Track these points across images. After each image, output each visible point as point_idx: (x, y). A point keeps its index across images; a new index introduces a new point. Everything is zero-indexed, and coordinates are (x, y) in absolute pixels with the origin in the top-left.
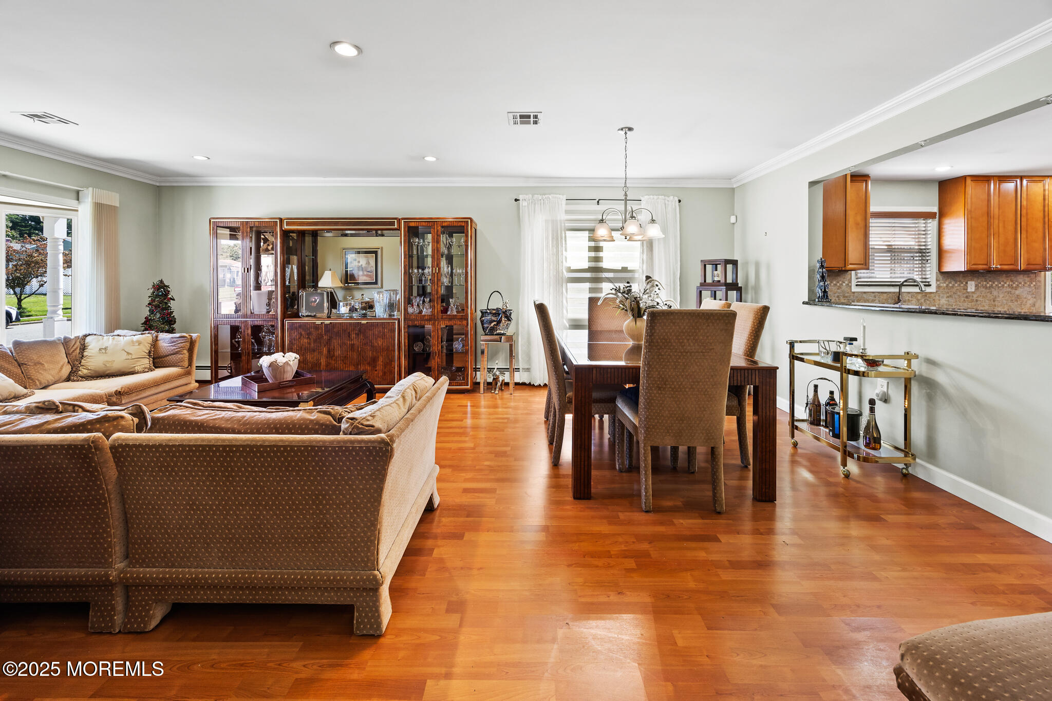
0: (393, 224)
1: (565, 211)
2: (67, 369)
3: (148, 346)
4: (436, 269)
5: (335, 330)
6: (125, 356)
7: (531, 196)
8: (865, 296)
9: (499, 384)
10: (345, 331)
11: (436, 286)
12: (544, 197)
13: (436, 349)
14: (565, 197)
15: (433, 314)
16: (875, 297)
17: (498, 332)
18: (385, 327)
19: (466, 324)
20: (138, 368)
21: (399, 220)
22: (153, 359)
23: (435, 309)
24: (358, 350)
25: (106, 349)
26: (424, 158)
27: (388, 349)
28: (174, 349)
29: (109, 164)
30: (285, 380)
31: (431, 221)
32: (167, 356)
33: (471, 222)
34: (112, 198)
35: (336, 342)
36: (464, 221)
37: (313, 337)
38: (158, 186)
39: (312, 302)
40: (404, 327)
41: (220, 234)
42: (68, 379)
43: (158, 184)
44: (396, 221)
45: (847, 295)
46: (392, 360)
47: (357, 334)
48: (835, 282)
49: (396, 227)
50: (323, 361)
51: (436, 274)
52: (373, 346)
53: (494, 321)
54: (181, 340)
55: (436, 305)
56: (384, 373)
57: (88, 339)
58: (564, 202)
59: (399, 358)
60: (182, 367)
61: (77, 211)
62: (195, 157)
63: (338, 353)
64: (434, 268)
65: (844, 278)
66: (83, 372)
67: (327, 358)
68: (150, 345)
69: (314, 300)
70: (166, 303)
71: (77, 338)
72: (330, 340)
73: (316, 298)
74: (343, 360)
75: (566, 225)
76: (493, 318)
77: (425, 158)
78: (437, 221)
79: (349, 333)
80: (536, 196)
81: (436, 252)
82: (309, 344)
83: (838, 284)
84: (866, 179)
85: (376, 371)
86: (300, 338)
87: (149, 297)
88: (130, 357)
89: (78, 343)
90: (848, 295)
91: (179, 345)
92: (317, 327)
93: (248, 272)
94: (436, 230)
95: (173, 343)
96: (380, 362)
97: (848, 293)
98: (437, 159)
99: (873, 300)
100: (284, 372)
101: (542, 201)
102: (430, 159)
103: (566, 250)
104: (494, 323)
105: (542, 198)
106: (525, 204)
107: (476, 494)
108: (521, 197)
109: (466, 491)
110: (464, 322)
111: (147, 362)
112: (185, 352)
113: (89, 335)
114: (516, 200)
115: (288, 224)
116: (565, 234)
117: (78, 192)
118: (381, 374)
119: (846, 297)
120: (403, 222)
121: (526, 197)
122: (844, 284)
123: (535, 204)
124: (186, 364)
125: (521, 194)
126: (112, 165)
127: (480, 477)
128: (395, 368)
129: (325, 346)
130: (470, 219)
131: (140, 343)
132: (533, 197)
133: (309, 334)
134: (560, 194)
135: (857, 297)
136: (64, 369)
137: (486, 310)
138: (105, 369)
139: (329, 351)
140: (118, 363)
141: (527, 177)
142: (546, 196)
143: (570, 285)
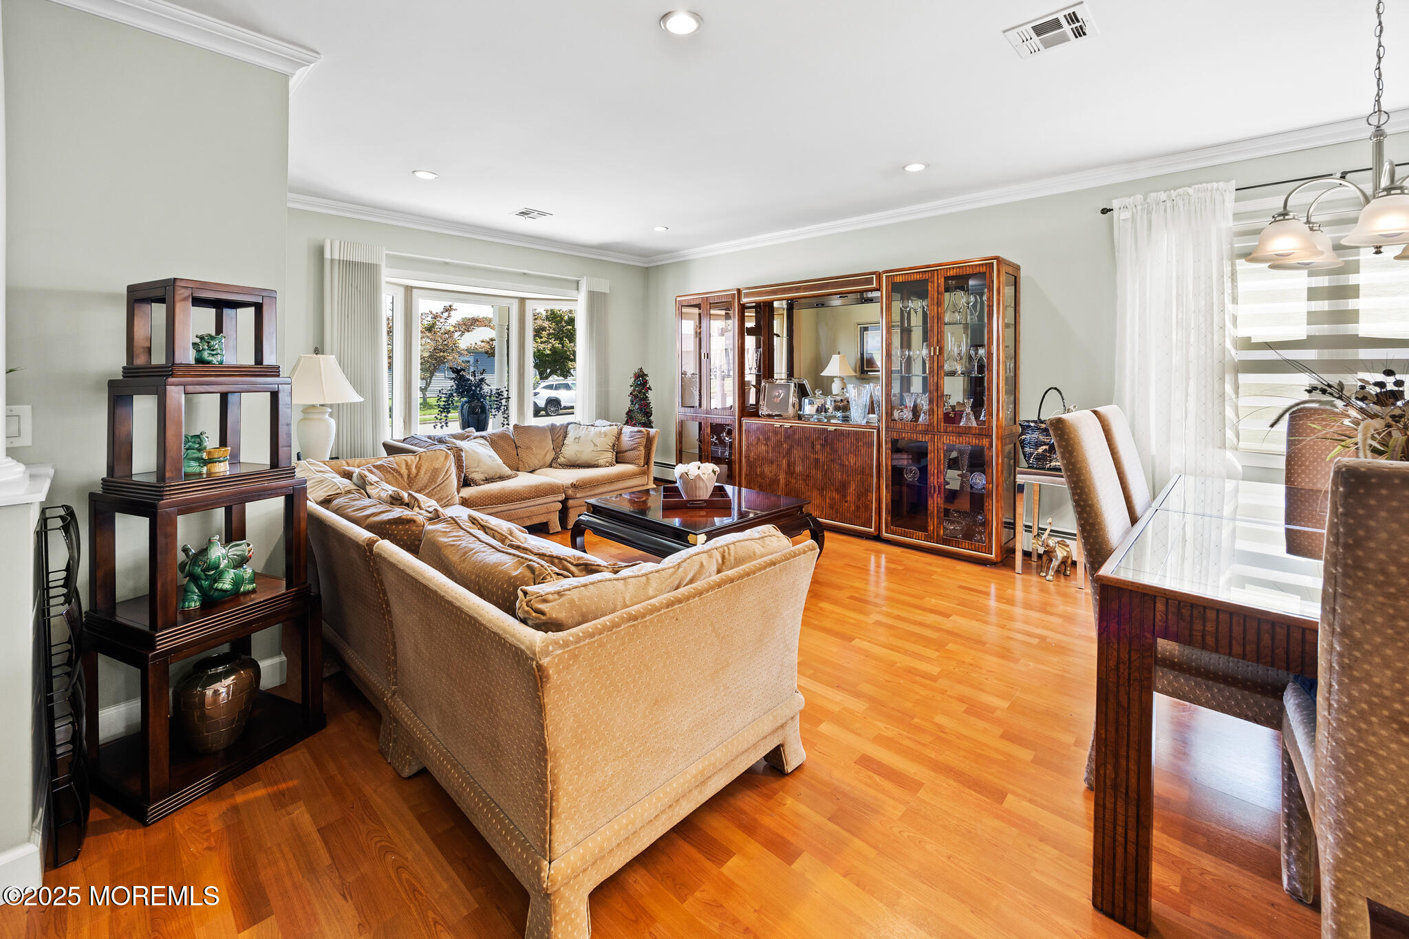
0: (870, 281)
1: (1234, 214)
2: (551, 455)
3: (613, 439)
4: (935, 349)
5: (797, 437)
6: (592, 447)
7: (1140, 197)
9: (1055, 564)
10: (807, 439)
11: (935, 377)
12: (1173, 193)
13: (936, 481)
14: (1233, 185)
15: (931, 424)
17: (1053, 464)
18: (860, 438)
19: (987, 445)
20: (601, 462)
21: (879, 275)
22: (617, 452)
23: (933, 415)
24: (823, 469)
25: (579, 438)
26: (904, 168)
27: (862, 472)
28: (633, 445)
29: (600, 251)
30: (697, 499)
31: (928, 271)
32: (626, 451)
33: (998, 264)
34: (603, 286)
35: (797, 453)
36: (986, 264)
37: (771, 444)
38: (647, 268)
39: (776, 396)
40: (886, 441)
41: (684, 313)
42: (550, 466)
43: (646, 266)
44: (874, 276)
46: (868, 491)
47: (822, 445)
49: (874, 286)
50: (782, 477)
51: (936, 358)
52: (843, 465)
53: (1045, 444)
54: (639, 435)
55: (935, 409)
56: (858, 508)
57: (570, 427)
58: (1230, 196)
59: (879, 488)
60: (638, 465)
61: (577, 300)
62: (655, 229)
63: (799, 469)
64: (932, 348)
66: (561, 460)
67: (787, 474)
68: (614, 438)
69: (777, 394)
70: (644, 394)
71: (562, 425)
72: (789, 451)
73: (780, 391)
74: (805, 480)
75: (1236, 246)
76: (1042, 438)
77: (907, 169)
78: (937, 270)
79: (813, 443)
80: (1153, 195)
81: (936, 320)
82: (767, 452)
85: (846, 502)
86: (757, 444)
87: (631, 386)
88: (595, 449)
89: (562, 431)
91: (636, 440)
92: (776, 431)
93: (708, 358)
94: (936, 285)
95: (632, 437)
96: (852, 489)
98: (927, 166)
100: (696, 488)
101: (1169, 204)
102: (915, 168)
103: (1235, 300)
104: (1044, 447)
105: (1169, 197)
106: (1126, 215)
107: (877, 778)
108: (1115, 204)
109: (866, 762)
110: (985, 442)
111: (610, 456)
112: (642, 448)
113: (572, 423)
114: (1104, 211)
115: (747, 295)
116: (1233, 265)
117: (578, 282)
118: (853, 508)
120: (884, 277)
121: (1127, 201)
123: (1149, 213)
124: (642, 462)
125: (1116, 198)
126: (605, 252)
127: (907, 742)
128: (872, 503)
129: (784, 457)
130: (997, 258)
131: (606, 435)
132: (1145, 199)
133: (767, 439)
134: (1217, 182)
136: (548, 454)
137: (1035, 422)
138: (576, 459)
139: (789, 465)
140: (586, 454)
141: (1131, 161)
142: (1180, 191)
143: (1244, 378)
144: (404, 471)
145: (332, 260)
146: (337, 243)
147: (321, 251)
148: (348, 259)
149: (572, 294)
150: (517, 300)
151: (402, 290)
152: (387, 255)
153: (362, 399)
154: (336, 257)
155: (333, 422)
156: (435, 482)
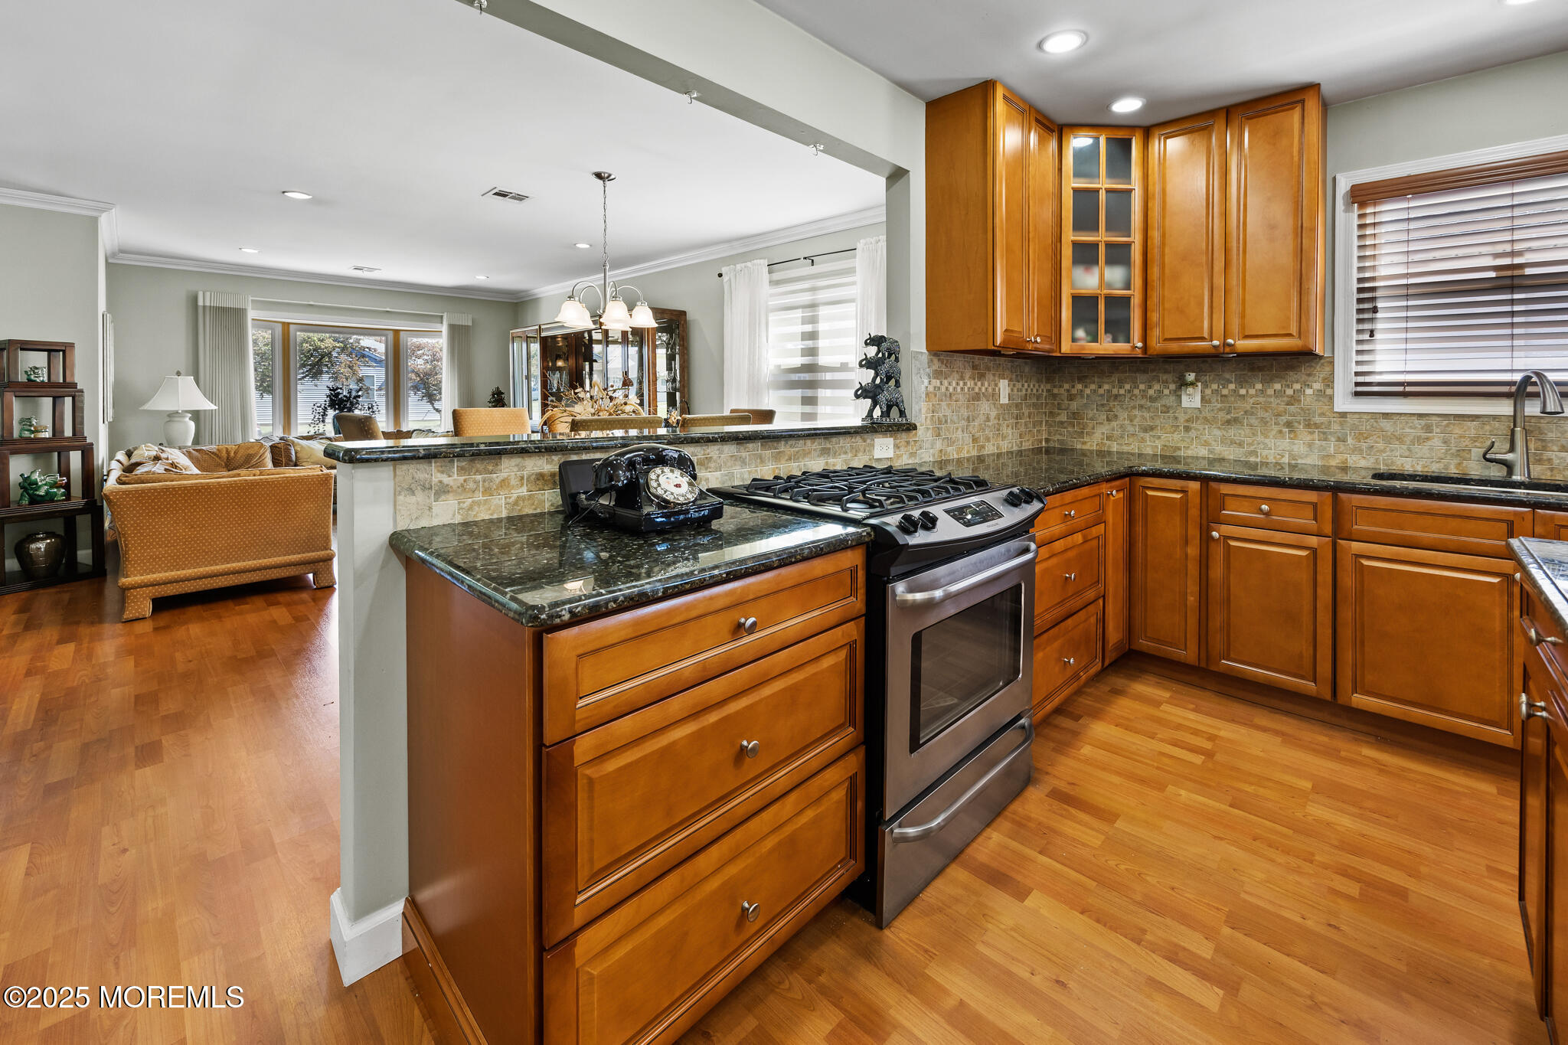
7: (730, 267)
8: (1386, 424)
14: (766, 262)
16: (1428, 429)
34: (465, 320)
38: (517, 303)
43: (515, 301)
45: (1317, 419)
48: (1278, 386)
62: (478, 277)
65: (1309, 375)
83: (1289, 392)
84: (1299, 98)
90: (1323, 419)
97: (1322, 414)
99: (1419, 438)
115: (545, 330)
119: (1317, 426)
122: (1309, 391)
125: (723, 268)
132: (733, 268)
135: (1354, 427)
141: (729, 241)
144: (224, 454)
145: (204, 307)
146: (208, 294)
147: (195, 299)
148: (212, 305)
149: (436, 327)
150: (391, 332)
151: (280, 325)
152: (252, 300)
153: (213, 407)
154: (208, 304)
155: (192, 425)
156: (249, 463)
